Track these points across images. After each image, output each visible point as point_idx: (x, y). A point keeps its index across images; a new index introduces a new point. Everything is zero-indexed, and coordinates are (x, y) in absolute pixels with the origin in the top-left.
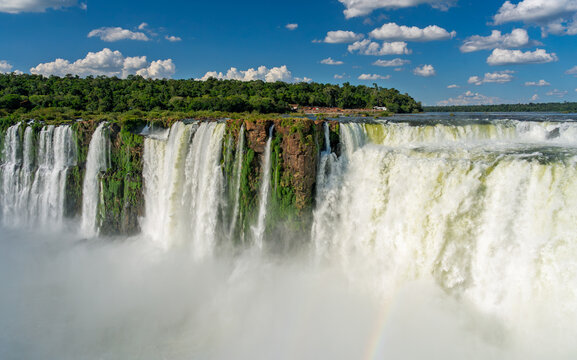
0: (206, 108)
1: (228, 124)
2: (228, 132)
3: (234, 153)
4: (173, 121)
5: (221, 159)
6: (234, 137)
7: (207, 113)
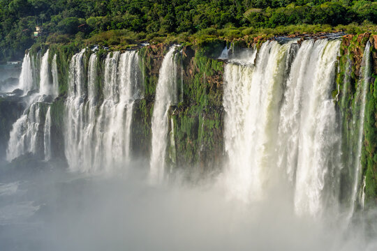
0: (293, 22)
1: (345, 42)
2: (343, 52)
3: (353, 81)
4: (262, 40)
5: (333, 91)
6: (354, 59)
7: (301, 27)
